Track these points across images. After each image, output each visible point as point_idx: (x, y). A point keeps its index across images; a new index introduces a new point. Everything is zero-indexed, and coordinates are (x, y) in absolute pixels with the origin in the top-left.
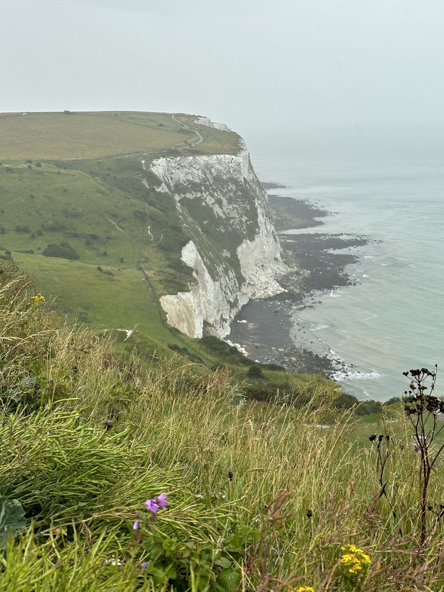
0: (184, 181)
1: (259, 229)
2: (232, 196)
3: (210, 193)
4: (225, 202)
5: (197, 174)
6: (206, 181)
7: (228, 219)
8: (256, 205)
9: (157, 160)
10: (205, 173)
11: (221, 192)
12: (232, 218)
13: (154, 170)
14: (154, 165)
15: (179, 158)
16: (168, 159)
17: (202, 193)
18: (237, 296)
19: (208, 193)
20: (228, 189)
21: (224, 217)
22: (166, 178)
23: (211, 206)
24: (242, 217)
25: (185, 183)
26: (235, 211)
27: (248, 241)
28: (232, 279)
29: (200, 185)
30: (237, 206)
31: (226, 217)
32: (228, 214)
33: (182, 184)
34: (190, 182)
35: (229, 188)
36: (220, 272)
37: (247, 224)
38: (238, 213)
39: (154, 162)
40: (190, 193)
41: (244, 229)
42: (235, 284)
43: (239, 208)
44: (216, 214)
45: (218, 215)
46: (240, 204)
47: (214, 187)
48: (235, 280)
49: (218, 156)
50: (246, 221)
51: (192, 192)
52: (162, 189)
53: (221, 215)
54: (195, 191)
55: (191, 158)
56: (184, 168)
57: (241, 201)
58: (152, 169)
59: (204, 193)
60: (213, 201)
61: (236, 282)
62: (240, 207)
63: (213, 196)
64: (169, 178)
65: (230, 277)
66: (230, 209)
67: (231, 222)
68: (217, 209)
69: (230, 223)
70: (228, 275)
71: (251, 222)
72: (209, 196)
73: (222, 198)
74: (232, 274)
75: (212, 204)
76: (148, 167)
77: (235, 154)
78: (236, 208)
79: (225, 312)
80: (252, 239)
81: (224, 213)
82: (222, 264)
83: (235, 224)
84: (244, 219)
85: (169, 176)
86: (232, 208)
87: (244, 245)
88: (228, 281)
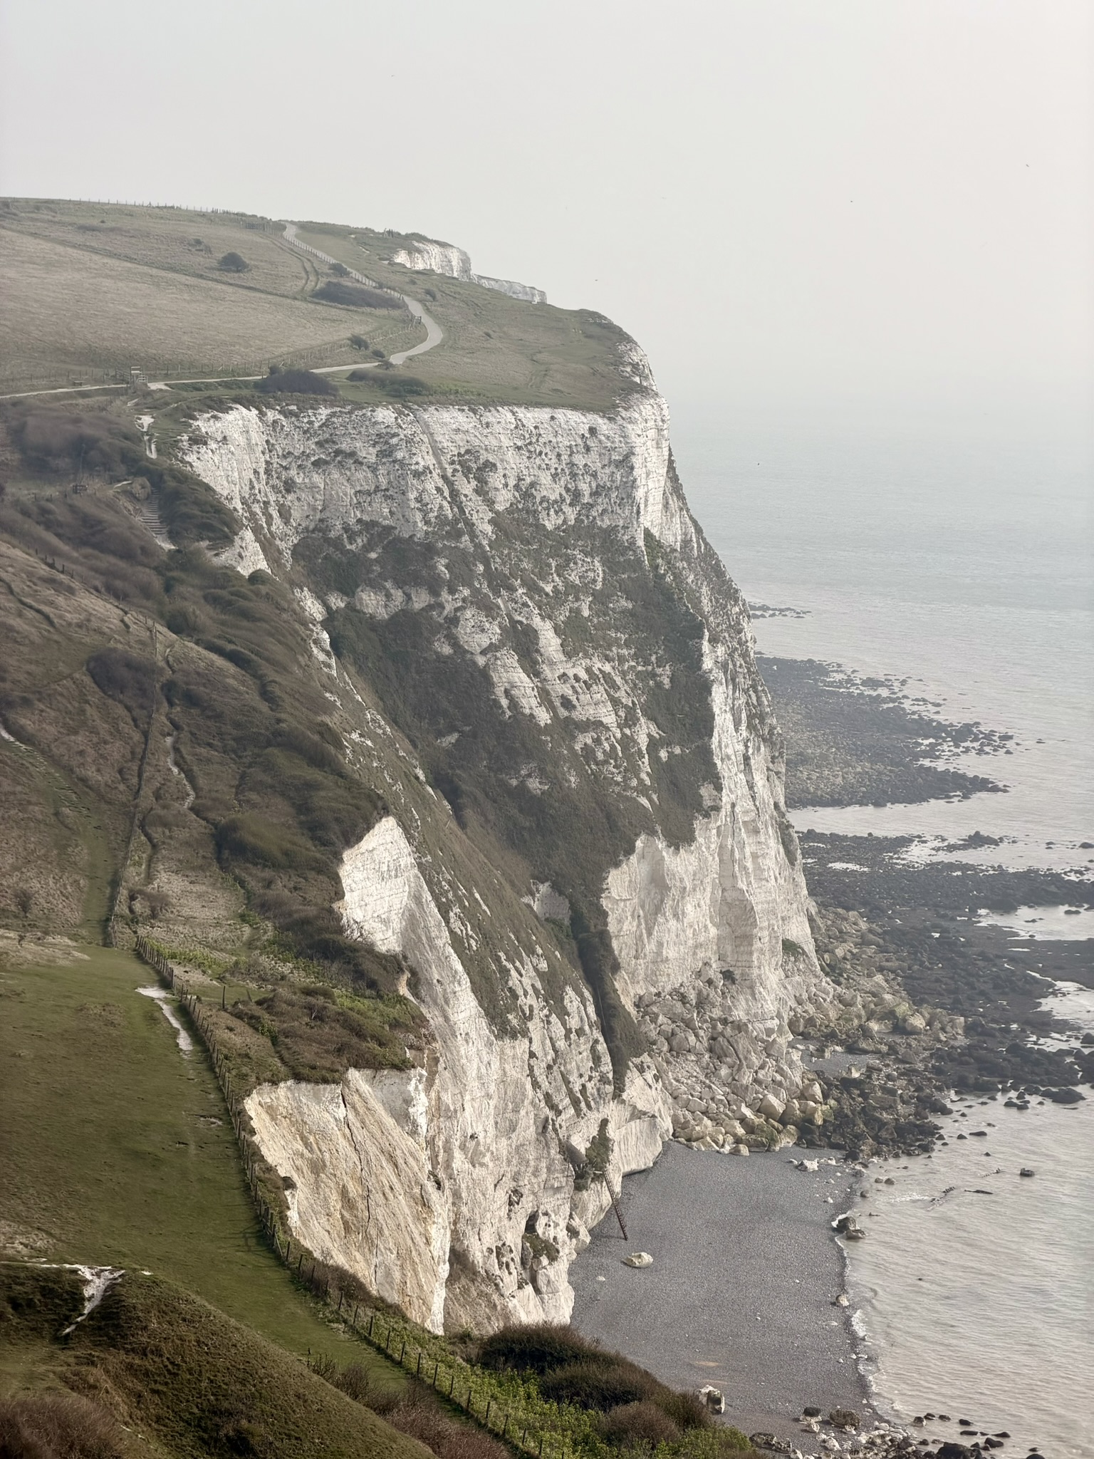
0: (346, 529)
1: (719, 788)
2: (586, 613)
3: (476, 593)
4: (549, 641)
8: (708, 664)
9: (215, 417)
10: (454, 493)
11: (533, 589)
12: (584, 726)
13: (199, 462)
14: (199, 440)
15: (324, 413)
16: (271, 415)
17: (435, 593)
18: (604, 1123)
19: (464, 592)
20: (566, 582)
21: (544, 717)
22: (257, 508)
23: (481, 661)
24: (629, 721)
25: (351, 540)
26: (599, 692)
27: (661, 845)
28: (580, 1032)
30: (607, 668)
31: (555, 716)
32: (567, 703)
34: (378, 535)
35: (573, 576)
36: (526, 994)
38: (615, 702)
39: (203, 424)
41: (641, 781)
42: (596, 1059)
43: (618, 680)
44: (504, 702)
45: (514, 704)
46: (622, 659)
47: (496, 564)
48: (596, 1041)
49: (521, 412)
50: (653, 745)
51: (389, 585)
52: (241, 557)
54: (399, 584)
55: (386, 415)
56: (350, 463)
57: (627, 644)
58: (191, 458)
59: (444, 592)
60: (494, 632)
61: (602, 1047)
62: (624, 674)
63: (489, 610)
64: (273, 510)
65: (573, 1022)
66: (577, 678)
67: (578, 747)
68: (509, 675)
69: (571, 749)
70: (563, 1013)
71: (677, 751)
72: (470, 610)
73: (537, 622)
74: (580, 1006)
75: (483, 653)
76: (169, 446)
77: (607, 410)
78: (607, 676)
79: (547, 1202)
80: (681, 838)
81: (545, 696)
82: (531, 952)
83: (600, 756)
84: (644, 732)
85: (272, 498)
86: (583, 675)
87: (639, 864)
88: (561, 1044)
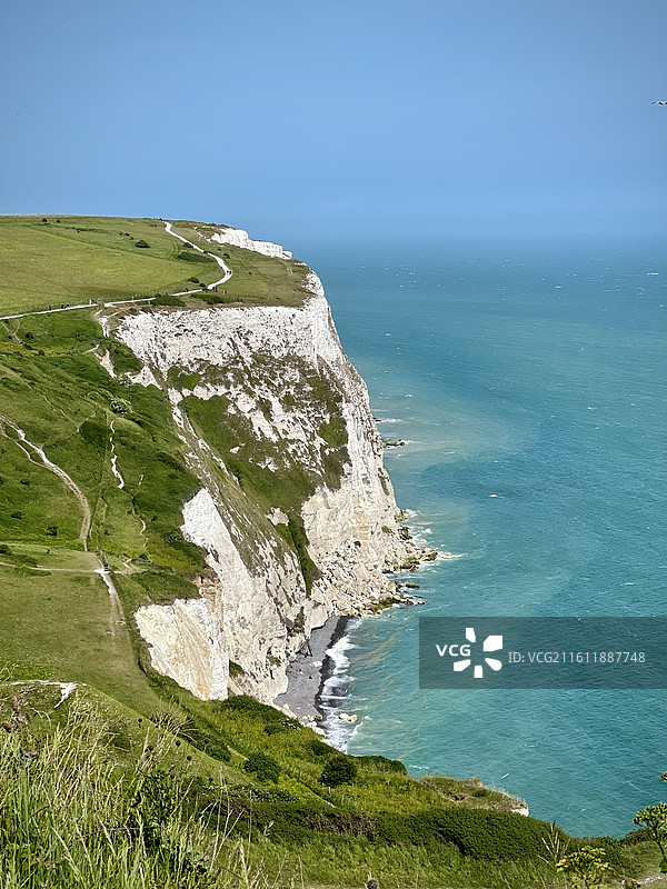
0: (190, 362)
1: (351, 465)
2: (292, 393)
3: (245, 387)
4: (276, 406)
5: (217, 347)
6: (238, 362)
7: (283, 443)
8: (345, 413)
9: (133, 318)
10: (235, 345)
11: (269, 384)
12: (292, 442)
13: (126, 338)
14: (126, 329)
15: (179, 313)
16: (157, 316)
17: (228, 387)
18: (302, 608)
19: (241, 387)
20: (284, 380)
21: (275, 439)
22: (151, 355)
23: (248, 416)
24: (313, 438)
25: (192, 366)
26: (299, 425)
27: (326, 490)
28: (291, 571)
29: (225, 370)
30: (302, 416)
31: (280, 438)
32: (285, 432)
33: (186, 369)
34: (203, 363)
35: (287, 379)
36: (267, 557)
37: (323, 454)
38: (306, 431)
39: (128, 320)
40: (203, 386)
41: (317, 464)
42: (299, 582)
43: (307, 421)
44: (258, 433)
45: (262, 434)
46: (308, 412)
47: (253, 375)
48: (298, 575)
49: (263, 309)
50: (323, 448)
51: (208, 385)
52: (144, 378)
53: (269, 434)
54: (213, 385)
55: (205, 313)
56: (190, 334)
57: (311, 406)
58: (123, 336)
59: (232, 387)
60: (252, 404)
61: (301, 578)
62: (309, 418)
63: (251, 394)
64: (159, 355)
65: (288, 568)
66: (289, 421)
67: (290, 451)
68: (259, 421)
69: (287, 451)
70: (284, 564)
71: (333, 450)
72: (243, 394)
73: (271, 399)
74: (291, 561)
75: (249, 412)
76: (114, 332)
77: (299, 305)
78: (302, 420)
79: (277, 642)
80: (334, 486)
81: (275, 430)
82: (269, 539)
83: (299, 454)
84: (319, 442)
85: (158, 351)
86: (292, 421)
87: (317, 499)
88: (283, 577)
